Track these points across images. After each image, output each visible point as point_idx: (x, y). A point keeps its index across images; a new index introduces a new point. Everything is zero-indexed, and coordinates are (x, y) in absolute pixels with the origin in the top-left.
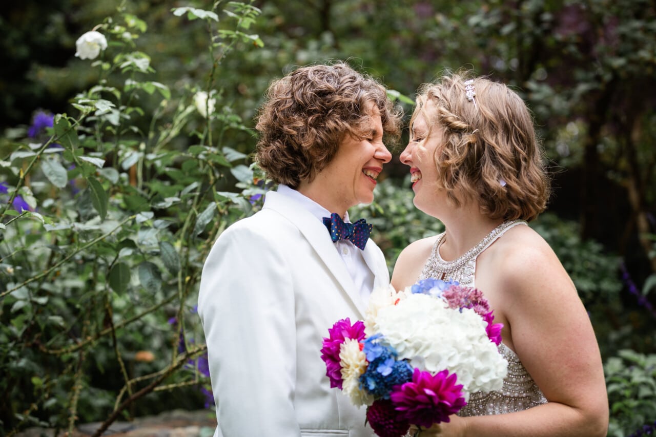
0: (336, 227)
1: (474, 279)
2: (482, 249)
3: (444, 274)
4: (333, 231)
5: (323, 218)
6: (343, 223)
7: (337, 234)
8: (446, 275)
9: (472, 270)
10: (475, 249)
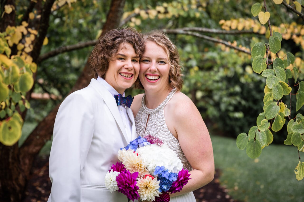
0: (120, 100)
1: (164, 117)
2: (165, 104)
3: (149, 115)
4: (119, 101)
5: (114, 95)
6: (122, 97)
7: (120, 103)
8: (150, 115)
9: (163, 113)
10: (162, 104)
